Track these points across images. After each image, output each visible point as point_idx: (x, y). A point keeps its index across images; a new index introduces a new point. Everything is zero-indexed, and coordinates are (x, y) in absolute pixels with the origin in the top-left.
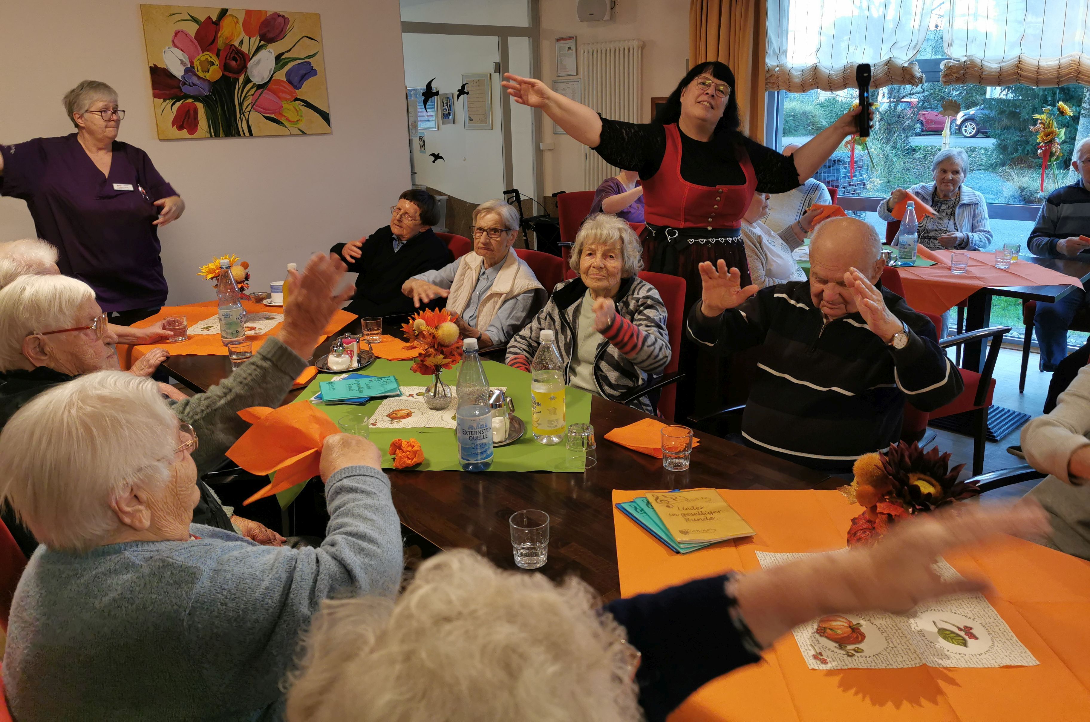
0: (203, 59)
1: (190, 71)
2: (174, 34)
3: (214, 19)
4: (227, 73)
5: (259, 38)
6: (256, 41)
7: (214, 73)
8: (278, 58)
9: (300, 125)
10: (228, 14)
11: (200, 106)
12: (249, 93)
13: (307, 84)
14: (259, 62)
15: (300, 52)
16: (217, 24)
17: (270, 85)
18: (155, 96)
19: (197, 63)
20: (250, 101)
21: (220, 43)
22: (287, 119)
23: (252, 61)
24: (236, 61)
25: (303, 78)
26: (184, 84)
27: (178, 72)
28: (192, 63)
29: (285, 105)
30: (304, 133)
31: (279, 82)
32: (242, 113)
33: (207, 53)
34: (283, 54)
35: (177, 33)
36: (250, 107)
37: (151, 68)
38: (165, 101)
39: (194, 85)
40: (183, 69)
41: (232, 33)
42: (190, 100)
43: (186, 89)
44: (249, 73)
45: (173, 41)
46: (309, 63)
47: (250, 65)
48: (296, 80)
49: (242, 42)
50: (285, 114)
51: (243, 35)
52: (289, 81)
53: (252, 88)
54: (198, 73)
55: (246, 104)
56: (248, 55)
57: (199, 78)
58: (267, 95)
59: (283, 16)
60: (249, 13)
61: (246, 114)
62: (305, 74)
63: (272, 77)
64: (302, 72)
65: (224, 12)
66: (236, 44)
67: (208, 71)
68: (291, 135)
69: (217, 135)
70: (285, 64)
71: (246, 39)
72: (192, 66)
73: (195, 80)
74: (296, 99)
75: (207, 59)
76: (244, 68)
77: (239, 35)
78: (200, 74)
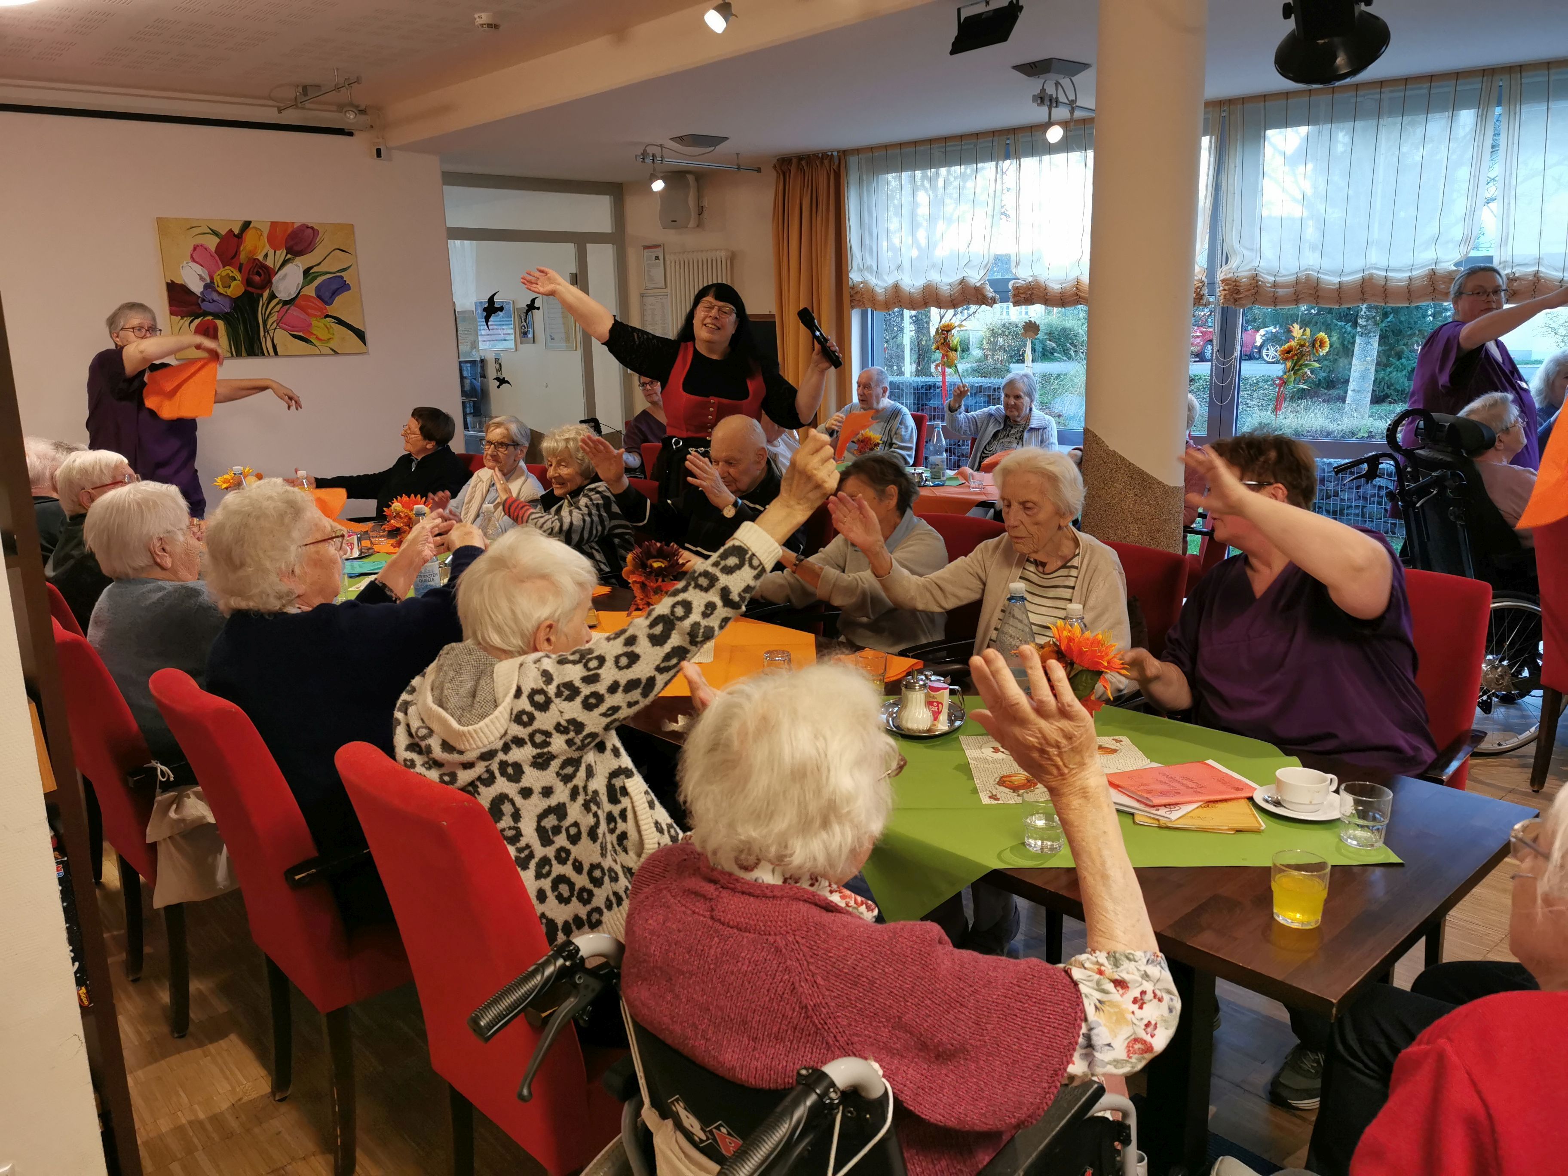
0: (224, 274)
1: (209, 286)
2: (192, 248)
3: (236, 232)
4: (250, 289)
5: (285, 251)
6: (281, 254)
7: (236, 289)
8: (306, 272)
9: (332, 344)
10: (251, 226)
11: (220, 324)
12: (275, 310)
13: (338, 300)
14: (285, 275)
15: (332, 266)
16: (240, 237)
17: (297, 301)
18: (172, 313)
19: (217, 279)
20: (275, 318)
21: (243, 256)
22: (317, 338)
23: (277, 276)
24: (260, 275)
25: (335, 293)
26: (204, 300)
27: (197, 287)
28: (212, 278)
29: (314, 322)
30: (336, 353)
31: (307, 298)
32: (266, 331)
33: (228, 267)
34: (311, 268)
35: (195, 249)
36: (275, 324)
37: (168, 284)
38: (182, 318)
39: (214, 301)
40: (202, 284)
41: (256, 248)
42: (210, 318)
43: (205, 306)
44: (273, 288)
45: (192, 256)
46: (342, 277)
47: (274, 280)
48: (327, 294)
49: (266, 256)
50: (315, 332)
51: (267, 248)
52: (319, 297)
53: (278, 304)
54: (219, 289)
55: (270, 321)
56: (273, 269)
57: (220, 294)
58: (294, 311)
59: (312, 228)
60: (274, 225)
61: (271, 333)
62: (338, 289)
63: (299, 293)
64: (334, 287)
65: (247, 225)
66: (260, 258)
67: (230, 286)
68: (321, 355)
69: (239, 354)
70: (315, 278)
71: (271, 252)
72: (212, 281)
73: (215, 296)
74: (327, 316)
75: (228, 274)
76: (268, 283)
77: (264, 247)
78: (221, 290)
